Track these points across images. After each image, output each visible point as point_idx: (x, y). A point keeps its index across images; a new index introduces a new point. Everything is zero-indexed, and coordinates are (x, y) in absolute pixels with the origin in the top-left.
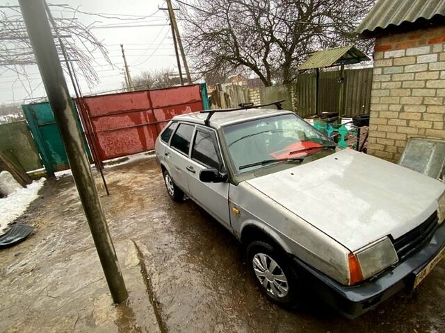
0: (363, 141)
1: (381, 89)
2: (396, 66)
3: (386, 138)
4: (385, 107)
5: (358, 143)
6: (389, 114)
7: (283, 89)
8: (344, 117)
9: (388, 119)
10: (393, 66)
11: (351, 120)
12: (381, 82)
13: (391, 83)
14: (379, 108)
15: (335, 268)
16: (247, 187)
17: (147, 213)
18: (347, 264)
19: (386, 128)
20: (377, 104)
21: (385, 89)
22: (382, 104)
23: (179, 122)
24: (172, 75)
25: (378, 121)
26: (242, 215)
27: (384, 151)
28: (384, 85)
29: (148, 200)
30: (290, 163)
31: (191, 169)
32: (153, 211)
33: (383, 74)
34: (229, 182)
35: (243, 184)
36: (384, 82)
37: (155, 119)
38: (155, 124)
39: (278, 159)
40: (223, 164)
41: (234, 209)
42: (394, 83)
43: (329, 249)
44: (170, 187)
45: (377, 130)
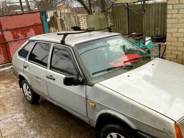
0: (163, 51)
1: (172, 18)
2: (181, 4)
3: (177, 50)
4: (176, 30)
5: (160, 54)
6: (178, 35)
7: (102, 16)
8: (147, 36)
9: (178, 38)
10: (179, 4)
11: (150, 38)
12: (172, 14)
13: (179, 15)
14: (172, 31)
15: (167, 134)
16: (101, 87)
17: (11, 115)
18: (174, 130)
19: (177, 44)
20: (170, 28)
21: (175, 18)
22: (174, 28)
23: (36, 42)
24: (9, 3)
25: (171, 39)
26: (97, 107)
27: (176, 58)
28: (174, 16)
29: (9, 105)
30: (125, 69)
31: (51, 77)
32: (15, 113)
33: (173, 8)
34: (86, 85)
35: (97, 85)
36: (174, 14)
37: (5, 39)
38: (5, 43)
39: (116, 66)
40: (79, 72)
41: (91, 104)
42: (180, 15)
43: (162, 122)
44: (27, 93)
45: (171, 45)
